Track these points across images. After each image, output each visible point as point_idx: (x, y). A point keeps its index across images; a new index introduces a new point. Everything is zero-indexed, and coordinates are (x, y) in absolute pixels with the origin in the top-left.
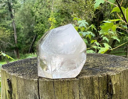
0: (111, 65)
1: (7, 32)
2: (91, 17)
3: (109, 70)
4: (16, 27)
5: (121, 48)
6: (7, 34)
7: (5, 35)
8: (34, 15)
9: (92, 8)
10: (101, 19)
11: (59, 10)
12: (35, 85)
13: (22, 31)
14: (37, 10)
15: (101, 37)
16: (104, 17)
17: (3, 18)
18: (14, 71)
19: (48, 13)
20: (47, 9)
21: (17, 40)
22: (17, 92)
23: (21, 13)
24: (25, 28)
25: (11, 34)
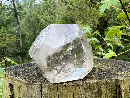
0: (118, 69)
1: (13, 38)
2: (95, 25)
3: (117, 75)
4: (22, 33)
5: (125, 56)
6: (12, 39)
7: (11, 41)
8: (40, 22)
9: (96, 15)
10: (105, 26)
11: (64, 17)
12: (38, 90)
13: (27, 37)
14: (42, 17)
15: (106, 43)
16: (108, 24)
17: (9, 24)
18: (16, 74)
19: (53, 20)
20: (52, 16)
21: (23, 45)
22: (19, 96)
23: (27, 20)
24: (31, 35)
25: (17, 40)
